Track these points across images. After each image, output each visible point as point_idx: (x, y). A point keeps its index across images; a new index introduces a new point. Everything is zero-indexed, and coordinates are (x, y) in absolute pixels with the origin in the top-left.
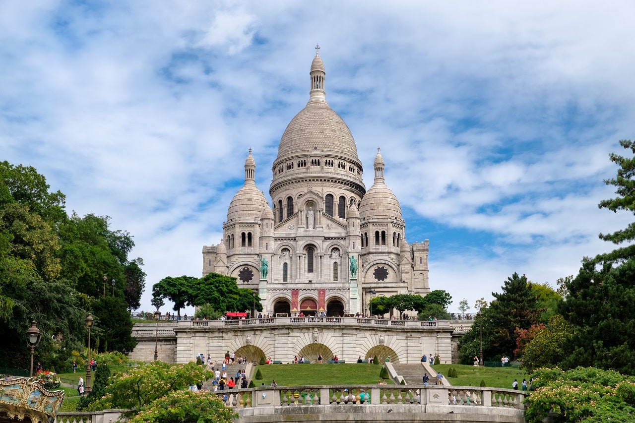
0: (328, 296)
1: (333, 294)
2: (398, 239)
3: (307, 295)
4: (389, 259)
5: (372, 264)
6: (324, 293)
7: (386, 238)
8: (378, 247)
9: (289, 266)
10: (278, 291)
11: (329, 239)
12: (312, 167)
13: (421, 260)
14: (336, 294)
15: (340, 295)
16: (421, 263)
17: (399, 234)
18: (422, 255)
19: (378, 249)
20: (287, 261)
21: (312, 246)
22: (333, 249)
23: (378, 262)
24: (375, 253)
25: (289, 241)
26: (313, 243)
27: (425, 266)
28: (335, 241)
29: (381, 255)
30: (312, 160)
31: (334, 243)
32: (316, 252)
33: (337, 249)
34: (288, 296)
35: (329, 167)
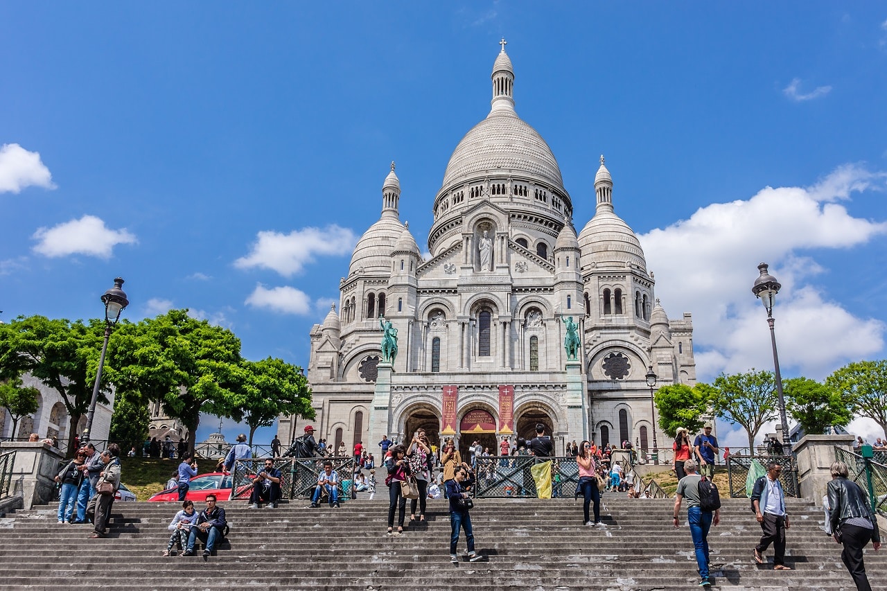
0: (521, 399)
1: (531, 397)
2: (644, 304)
3: (475, 398)
4: (631, 340)
5: (600, 347)
6: (512, 394)
7: (623, 301)
8: (609, 318)
9: (443, 344)
10: (415, 390)
11: (520, 290)
12: (494, 196)
13: (680, 346)
14: (537, 397)
15: (545, 399)
16: (681, 353)
17: (644, 296)
18: (681, 339)
19: (611, 320)
20: (438, 334)
21: (488, 305)
22: (530, 310)
23: (610, 344)
24: (605, 328)
25: (444, 295)
26: (489, 297)
27: (689, 358)
28: (532, 294)
29: (616, 331)
30: (494, 186)
31: (530, 299)
32: (496, 316)
33: (537, 310)
34: (435, 402)
35: (521, 197)
